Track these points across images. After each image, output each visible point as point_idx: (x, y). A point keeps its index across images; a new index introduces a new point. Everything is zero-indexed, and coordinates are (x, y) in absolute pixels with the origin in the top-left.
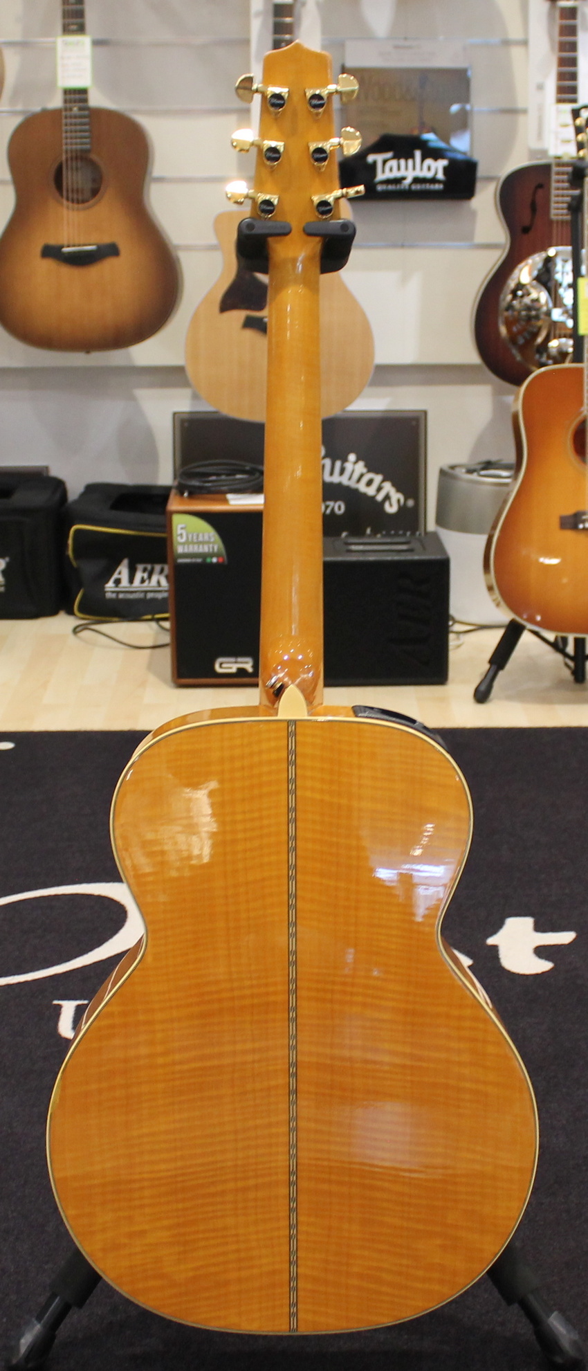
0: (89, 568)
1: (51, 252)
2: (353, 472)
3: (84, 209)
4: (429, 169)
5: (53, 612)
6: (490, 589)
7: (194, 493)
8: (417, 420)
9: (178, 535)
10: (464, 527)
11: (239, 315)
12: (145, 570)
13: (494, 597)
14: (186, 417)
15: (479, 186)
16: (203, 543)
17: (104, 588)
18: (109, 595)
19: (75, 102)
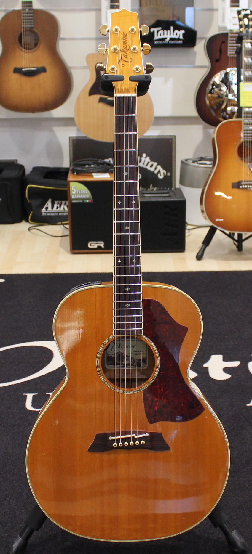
0: (35, 203)
1: (17, 71)
2: (145, 161)
3: (31, 52)
4: (177, 34)
5: (20, 221)
6: (202, 211)
7: (79, 173)
8: (171, 139)
9: (72, 191)
10: (191, 185)
11: (97, 97)
12: (58, 203)
13: (204, 215)
14: (75, 138)
15: (198, 41)
16: (83, 194)
17: (41, 211)
18: (43, 214)
19: (27, 7)
